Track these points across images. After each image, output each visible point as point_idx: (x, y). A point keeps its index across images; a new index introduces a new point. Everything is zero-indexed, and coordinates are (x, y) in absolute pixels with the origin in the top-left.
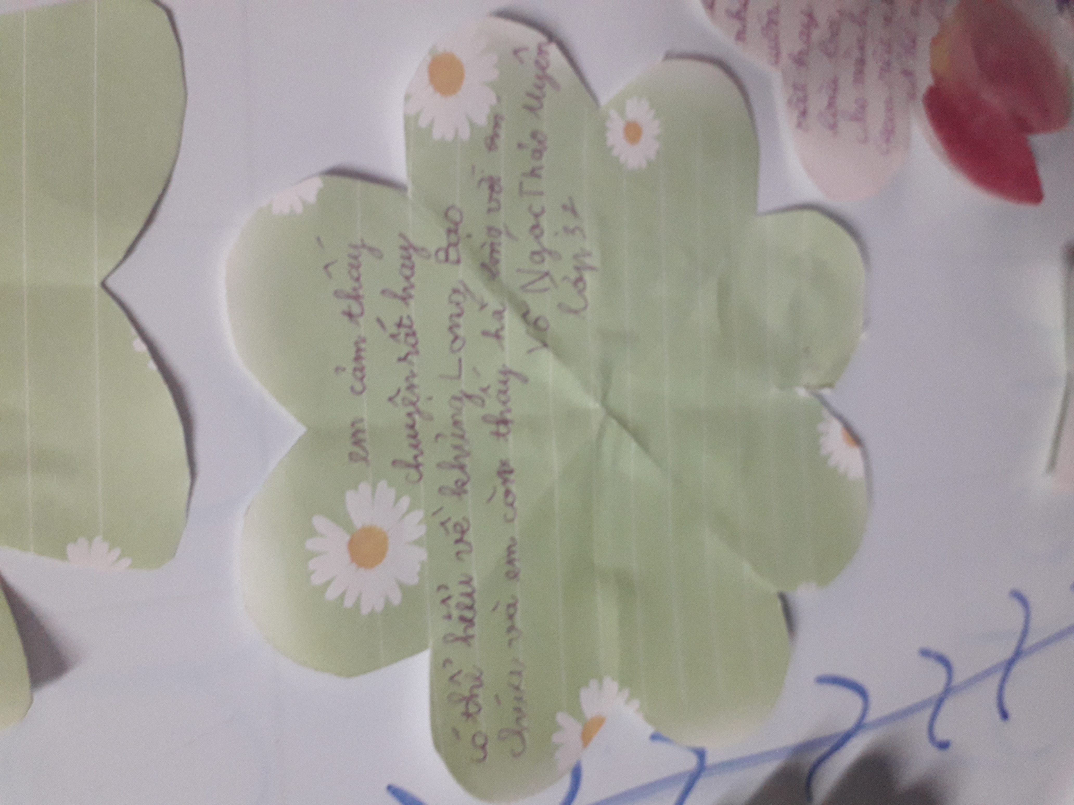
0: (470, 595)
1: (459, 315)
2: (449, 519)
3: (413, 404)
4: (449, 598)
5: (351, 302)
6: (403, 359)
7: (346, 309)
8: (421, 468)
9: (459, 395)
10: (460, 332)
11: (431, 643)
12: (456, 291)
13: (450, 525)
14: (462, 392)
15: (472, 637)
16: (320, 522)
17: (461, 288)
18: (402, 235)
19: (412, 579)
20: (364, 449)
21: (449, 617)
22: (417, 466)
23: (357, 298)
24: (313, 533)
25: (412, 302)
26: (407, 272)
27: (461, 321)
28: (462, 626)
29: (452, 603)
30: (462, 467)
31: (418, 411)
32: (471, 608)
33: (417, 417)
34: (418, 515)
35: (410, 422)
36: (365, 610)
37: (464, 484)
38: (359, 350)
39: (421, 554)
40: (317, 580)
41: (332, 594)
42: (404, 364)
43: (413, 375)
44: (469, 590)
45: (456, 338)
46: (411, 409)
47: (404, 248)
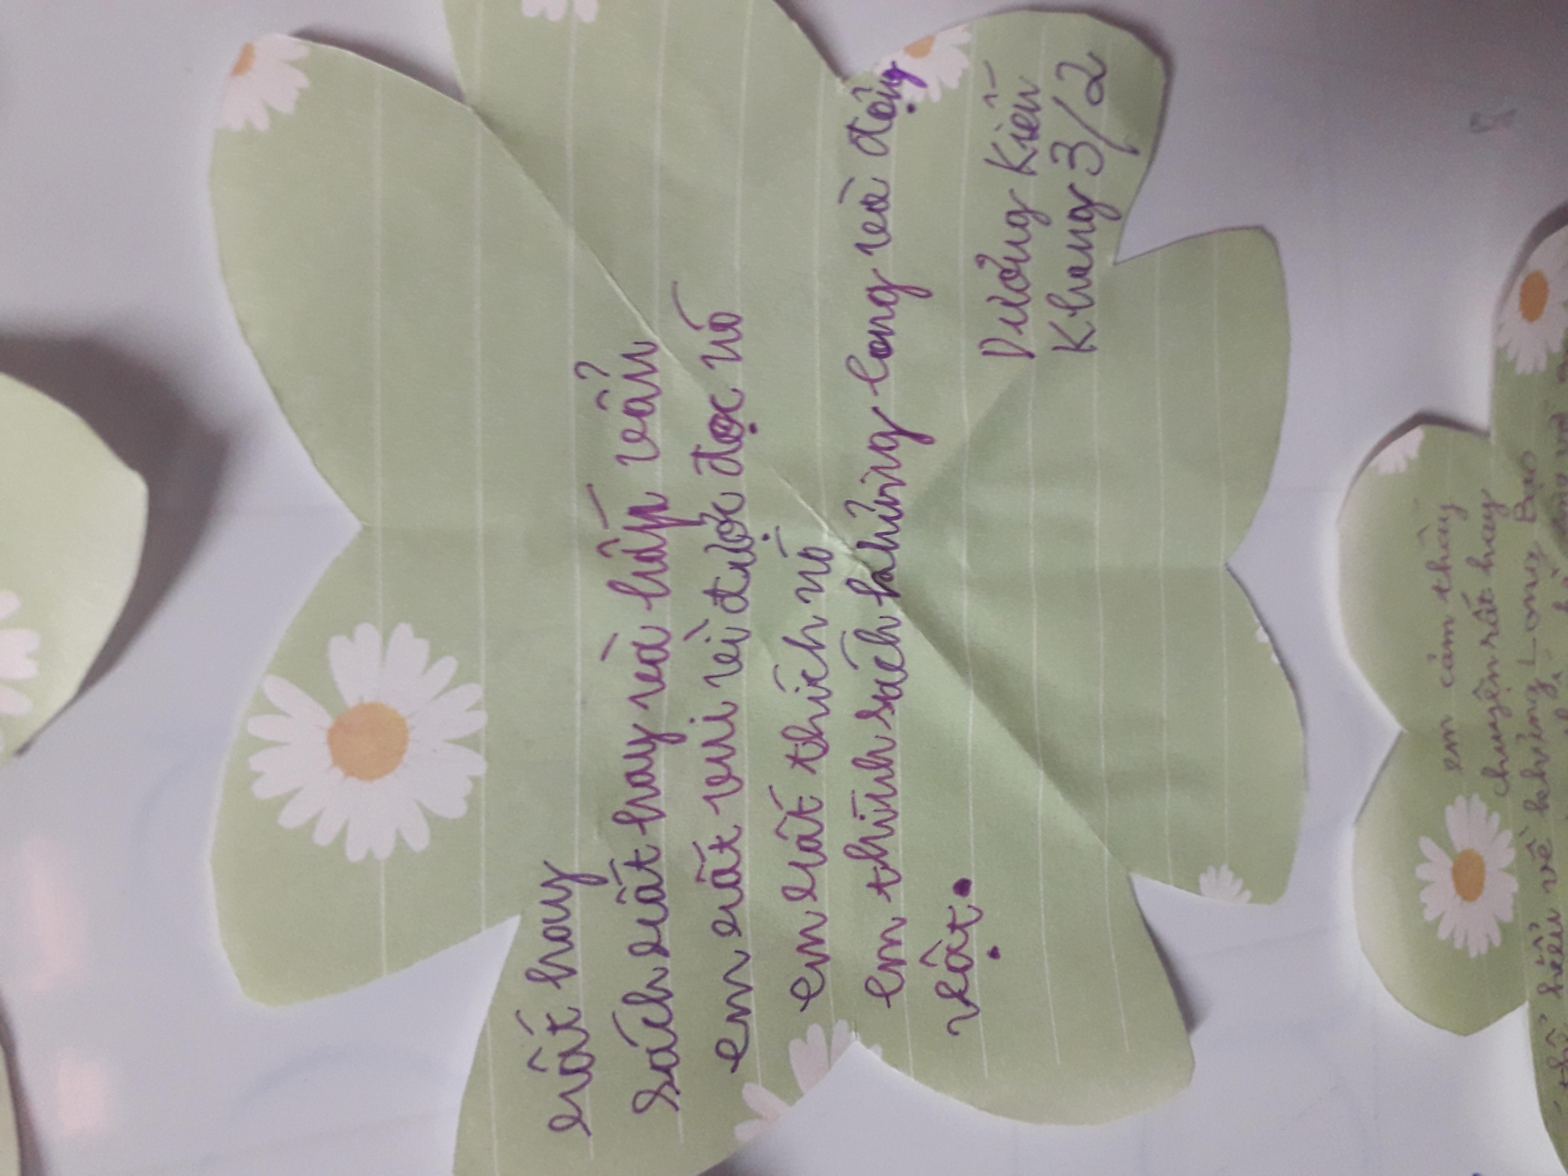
0: (1558, 935)
1: (1534, 584)
2: (1534, 841)
3: (1494, 696)
4: (1541, 938)
5: (1440, 574)
6: (1485, 642)
7: (1435, 583)
8: (1507, 777)
9: (1534, 684)
10: (1535, 605)
11: (1528, 994)
12: (1532, 555)
13: (1535, 847)
14: (1537, 680)
15: (1561, 987)
16: (1427, 845)
17: (1535, 551)
18: (1485, 491)
19: (1508, 916)
20: (1455, 753)
21: (1541, 962)
22: (1503, 775)
23: (1444, 569)
24: (1422, 859)
25: (1493, 570)
26: (1488, 534)
27: (1535, 591)
28: (1553, 973)
29: (1543, 944)
30: (1542, 775)
31: (1499, 707)
32: (1559, 951)
33: (1497, 713)
34: (1508, 835)
35: (1492, 720)
36: (1473, 954)
37: (1545, 796)
38: (1449, 632)
39: (1513, 885)
40: (1430, 916)
41: (1443, 933)
42: (1485, 648)
43: (1494, 662)
44: (1558, 930)
45: (1532, 613)
46: (1492, 704)
47: (1486, 506)
